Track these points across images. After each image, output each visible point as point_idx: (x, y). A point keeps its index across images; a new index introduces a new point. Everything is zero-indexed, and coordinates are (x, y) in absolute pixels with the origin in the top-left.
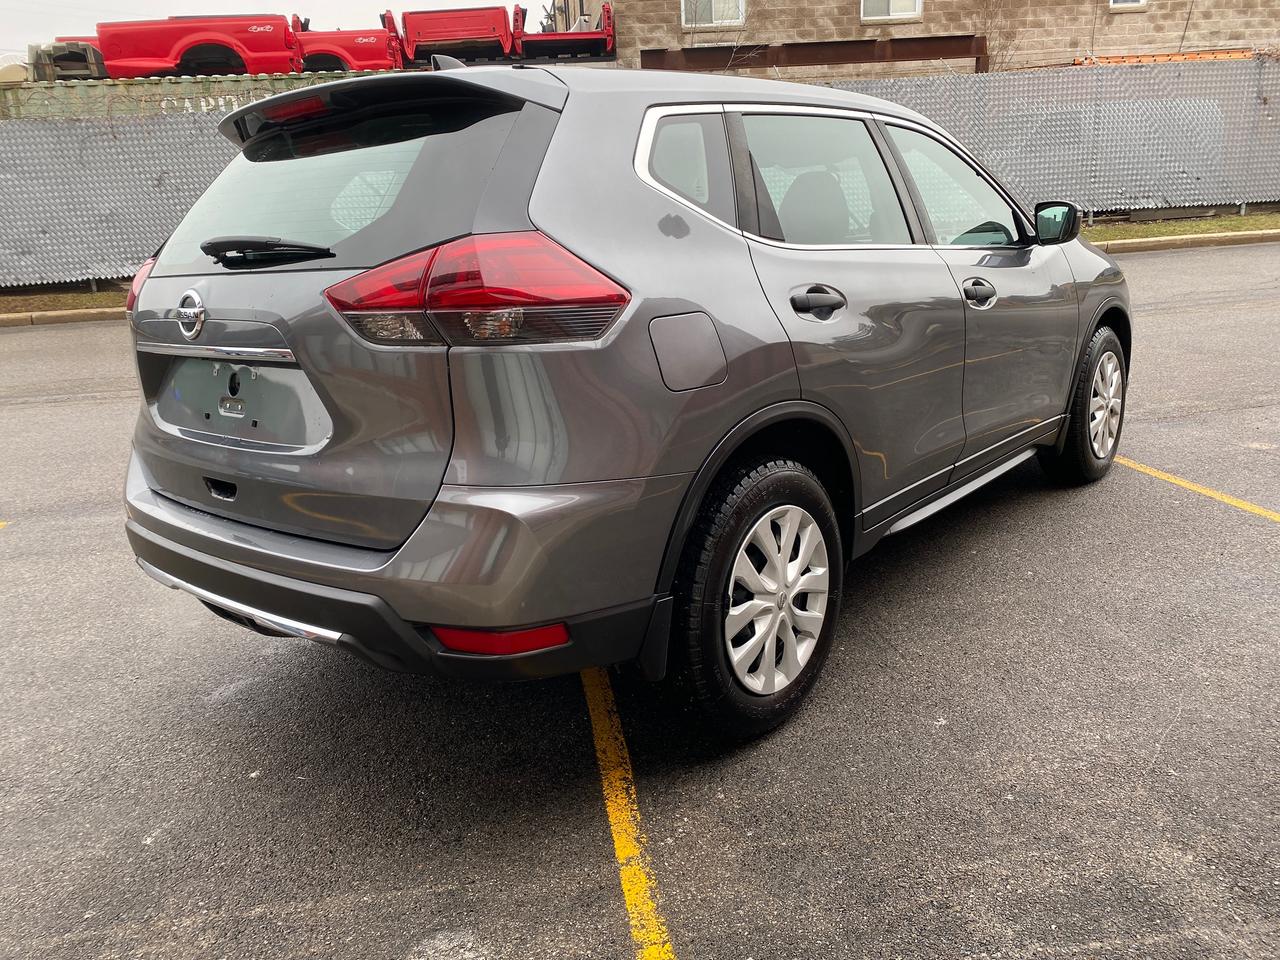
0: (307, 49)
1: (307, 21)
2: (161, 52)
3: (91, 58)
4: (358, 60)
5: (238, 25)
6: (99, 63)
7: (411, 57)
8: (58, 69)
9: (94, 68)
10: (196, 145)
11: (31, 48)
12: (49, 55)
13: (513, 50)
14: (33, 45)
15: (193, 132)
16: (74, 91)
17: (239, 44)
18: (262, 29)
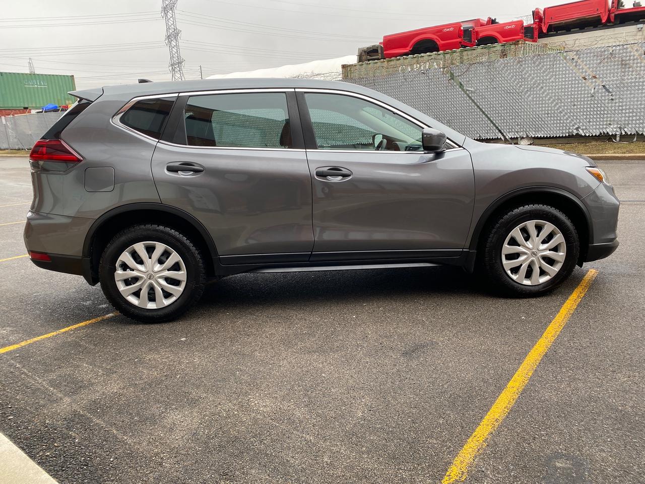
0: (481, 35)
1: (495, 19)
2: (404, 46)
3: (380, 51)
4: (504, 38)
5: (438, 31)
6: (382, 53)
7: (545, 31)
8: (368, 56)
9: (380, 55)
10: (403, 86)
11: (359, 49)
12: (365, 52)
13: (609, 20)
14: (360, 47)
15: (403, 80)
16: (363, 66)
17: (438, 38)
18: (449, 30)
